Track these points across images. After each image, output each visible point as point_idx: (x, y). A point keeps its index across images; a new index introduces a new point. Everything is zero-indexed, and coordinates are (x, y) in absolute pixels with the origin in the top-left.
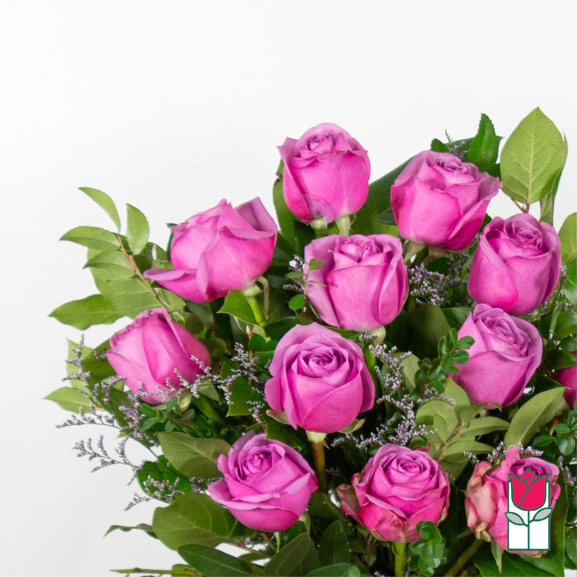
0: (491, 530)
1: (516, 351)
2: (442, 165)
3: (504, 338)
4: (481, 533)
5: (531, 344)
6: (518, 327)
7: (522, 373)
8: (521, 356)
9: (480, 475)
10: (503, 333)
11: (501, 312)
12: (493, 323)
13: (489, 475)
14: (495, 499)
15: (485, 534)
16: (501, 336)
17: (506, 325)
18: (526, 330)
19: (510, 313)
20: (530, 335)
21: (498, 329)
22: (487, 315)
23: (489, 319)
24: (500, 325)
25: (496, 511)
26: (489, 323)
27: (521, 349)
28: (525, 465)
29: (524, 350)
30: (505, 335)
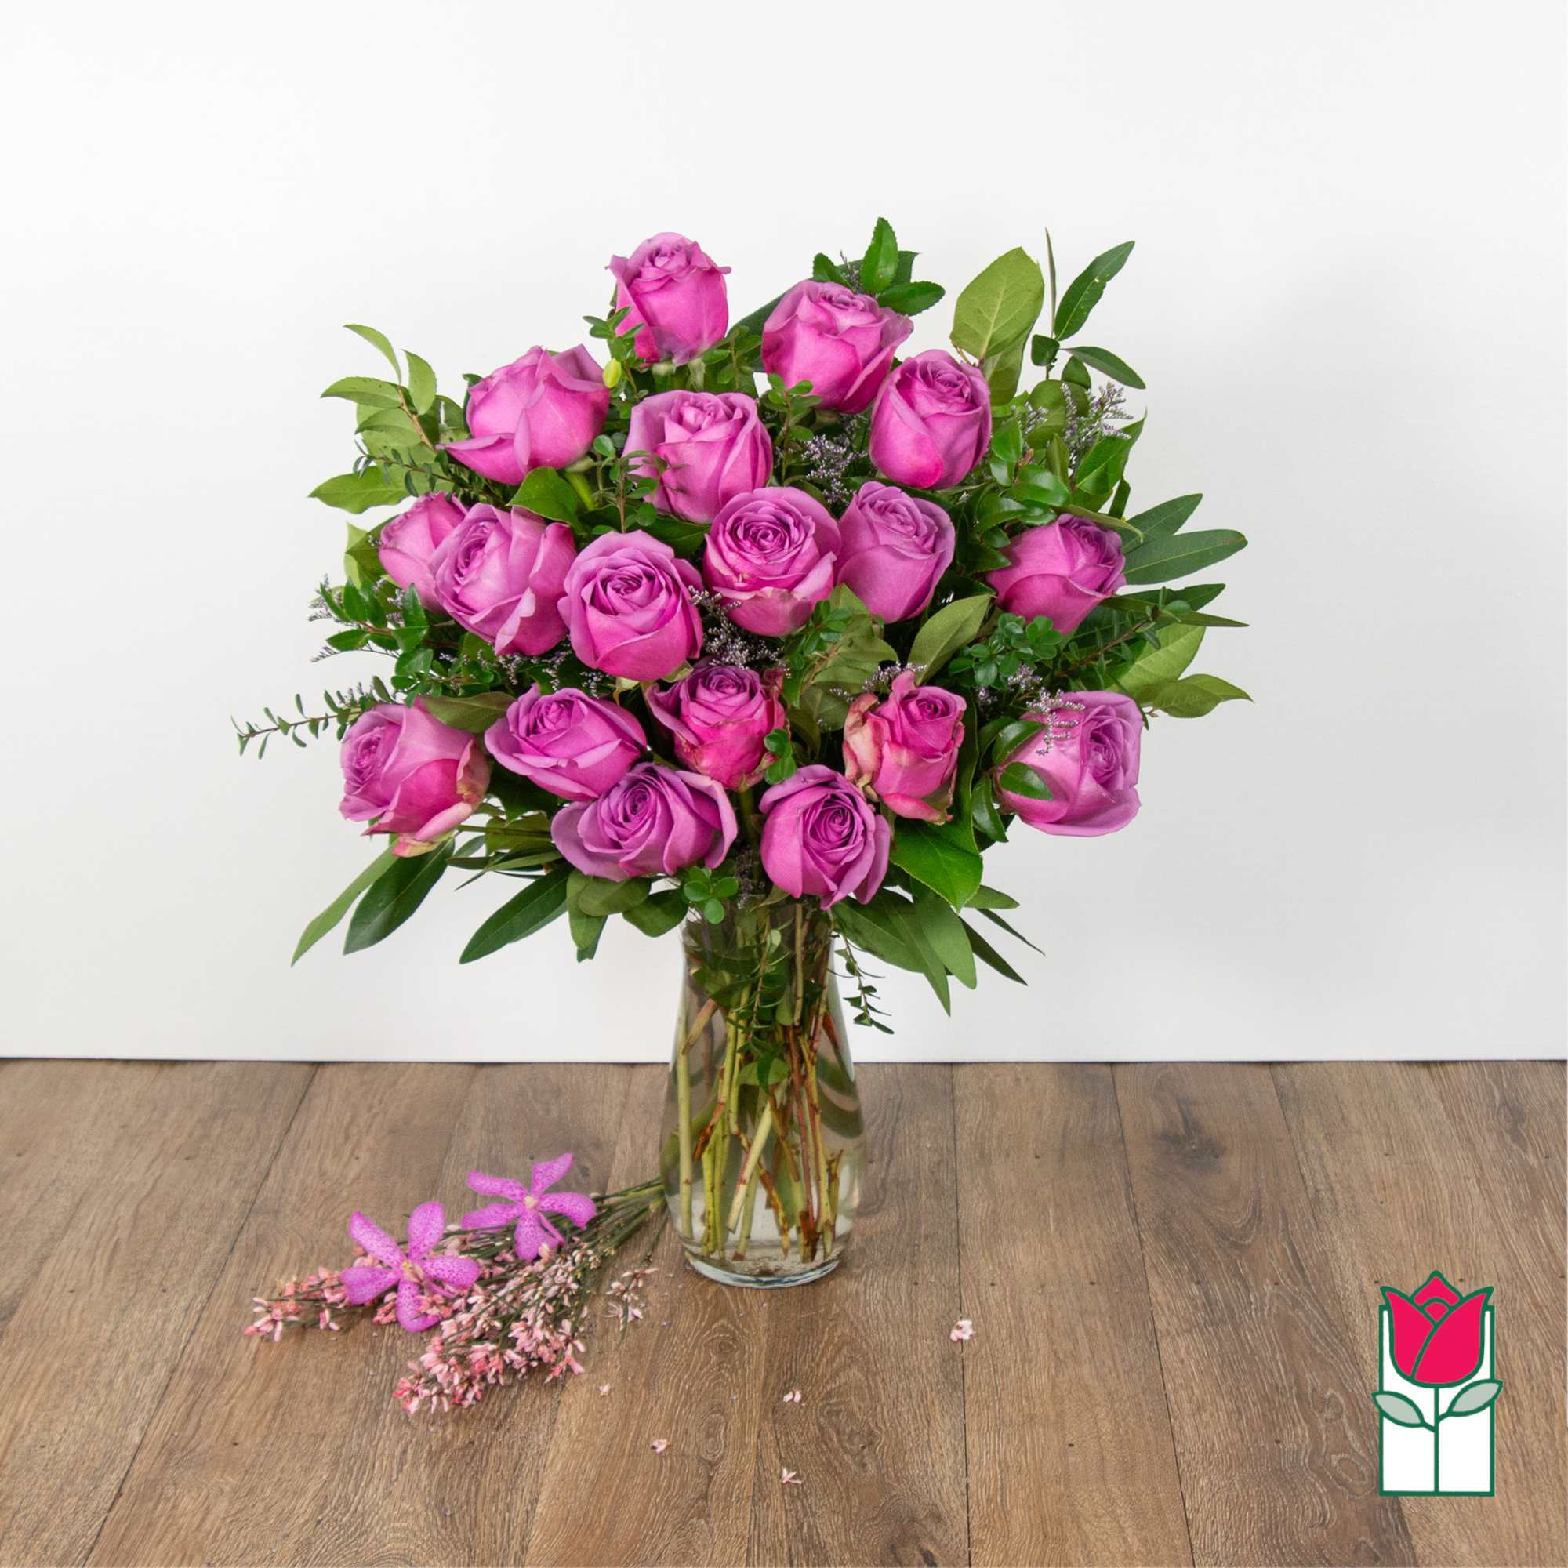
0: (875, 785)
1: (917, 545)
2: (830, 300)
3: (900, 528)
4: (864, 788)
5: (940, 535)
6: (922, 512)
7: (928, 575)
8: (924, 552)
9: (859, 711)
10: (899, 520)
11: (896, 493)
12: (886, 508)
13: (872, 712)
14: (878, 743)
15: (869, 789)
16: (895, 526)
17: (904, 510)
18: (932, 515)
19: (913, 494)
20: (938, 523)
21: (892, 516)
22: (878, 498)
23: (880, 503)
24: (895, 511)
25: (881, 758)
26: (880, 508)
27: (925, 541)
28: (919, 698)
29: (930, 543)
30: (902, 524)
